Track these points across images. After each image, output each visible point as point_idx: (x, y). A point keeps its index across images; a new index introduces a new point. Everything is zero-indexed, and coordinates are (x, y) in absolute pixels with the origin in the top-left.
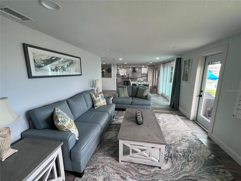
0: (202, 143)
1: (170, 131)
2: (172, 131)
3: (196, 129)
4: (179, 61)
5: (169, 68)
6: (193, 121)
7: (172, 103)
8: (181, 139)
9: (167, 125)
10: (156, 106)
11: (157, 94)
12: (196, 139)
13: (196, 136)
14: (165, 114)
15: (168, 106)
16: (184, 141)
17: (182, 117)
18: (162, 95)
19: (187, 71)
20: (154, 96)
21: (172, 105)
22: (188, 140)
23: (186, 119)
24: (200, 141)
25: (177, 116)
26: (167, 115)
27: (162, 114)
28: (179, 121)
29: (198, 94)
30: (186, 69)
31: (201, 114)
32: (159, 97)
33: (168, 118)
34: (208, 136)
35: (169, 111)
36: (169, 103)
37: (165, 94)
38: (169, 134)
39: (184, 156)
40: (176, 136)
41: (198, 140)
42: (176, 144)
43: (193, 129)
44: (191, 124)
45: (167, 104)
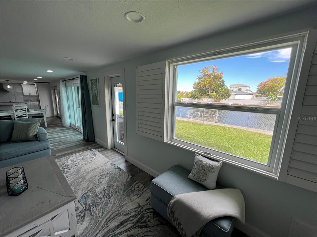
0: (121, 169)
1: (85, 174)
2: (88, 173)
3: (115, 157)
4: (84, 79)
5: (73, 88)
6: (112, 149)
7: (85, 135)
8: (100, 177)
9: (81, 167)
10: (62, 147)
11: (62, 128)
12: (115, 169)
13: (115, 165)
14: (77, 154)
15: (81, 140)
16: (104, 177)
17: (99, 150)
18: (71, 126)
19: (95, 93)
20: (58, 131)
21: (86, 138)
22: (108, 174)
23: (104, 150)
24: (119, 168)
25: (94, 150)
26: (80, 153)
27: (72, 156)
28: (96, 155)
29: (111, 119)
30: (94, 90)
31: (117, 139)
32: (65, 132)
33: (81, 157)
34: (125, 160)
35: (83, 148)
36: (82, 137)
37: (75, 124)
38: (85, 179)
39: (104, 196)
40: (94, 177)
41: (117, 168)
42: (95, 187)
43: (112, 158)
44: (110, 153)
45: (80, 137)
